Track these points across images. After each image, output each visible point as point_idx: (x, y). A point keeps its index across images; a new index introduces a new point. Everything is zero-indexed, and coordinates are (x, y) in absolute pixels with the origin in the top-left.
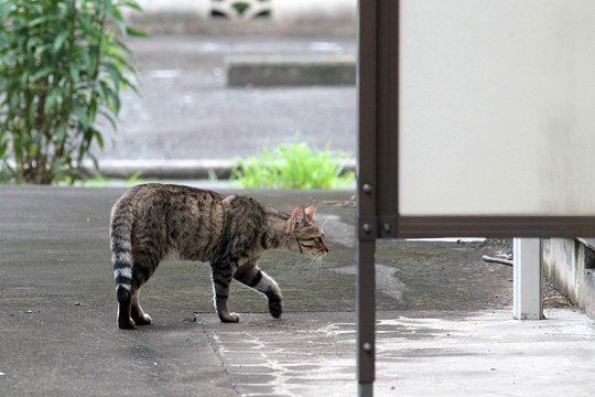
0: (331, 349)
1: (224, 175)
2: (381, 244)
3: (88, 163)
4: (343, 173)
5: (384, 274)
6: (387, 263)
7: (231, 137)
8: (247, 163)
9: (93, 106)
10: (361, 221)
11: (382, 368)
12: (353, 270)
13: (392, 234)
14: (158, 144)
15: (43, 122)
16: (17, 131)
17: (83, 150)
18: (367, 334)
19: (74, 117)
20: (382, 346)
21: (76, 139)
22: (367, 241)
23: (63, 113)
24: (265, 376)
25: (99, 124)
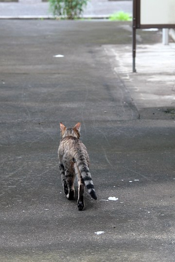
0: (127, 51)
1: (107, 18)
2: (137, 30)
3: (80, 16)
4: (130, 17)
5: (138, 37)
6: (139, 34)
7: (109, 11)
8: (112, 15)
9: (81, 5)
10: (134, 25)
11: (137, 55)
12: (131, 36)
13: (139, 28)
14: (94, 12)
15: (72, 8)
16: (67, 9)
17: (80, 13)
18: (134, 48)
19: (78, 6)
20: (137, 51)
21: (78, 11)
22: (134, 29)
23: (76, 6)
24: (114, 56)
25: (83, 8)
